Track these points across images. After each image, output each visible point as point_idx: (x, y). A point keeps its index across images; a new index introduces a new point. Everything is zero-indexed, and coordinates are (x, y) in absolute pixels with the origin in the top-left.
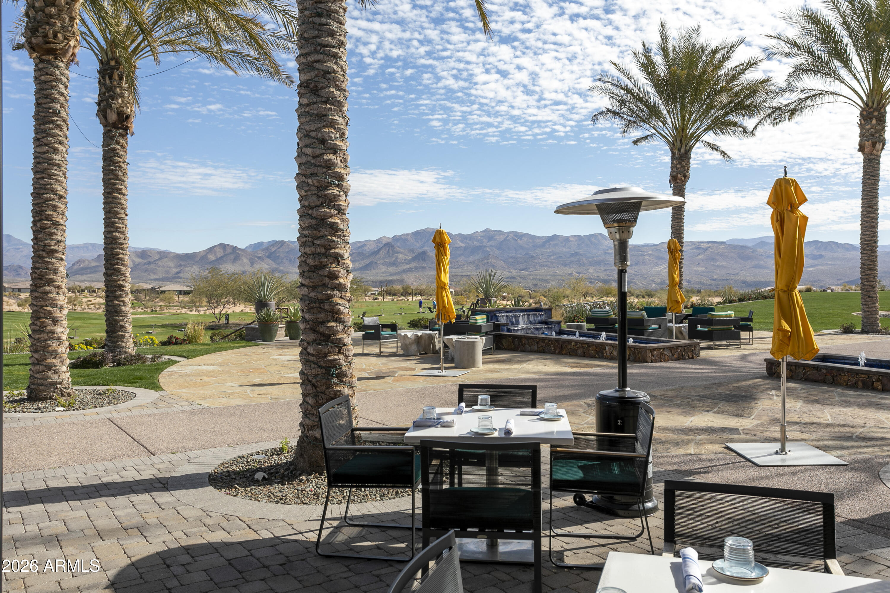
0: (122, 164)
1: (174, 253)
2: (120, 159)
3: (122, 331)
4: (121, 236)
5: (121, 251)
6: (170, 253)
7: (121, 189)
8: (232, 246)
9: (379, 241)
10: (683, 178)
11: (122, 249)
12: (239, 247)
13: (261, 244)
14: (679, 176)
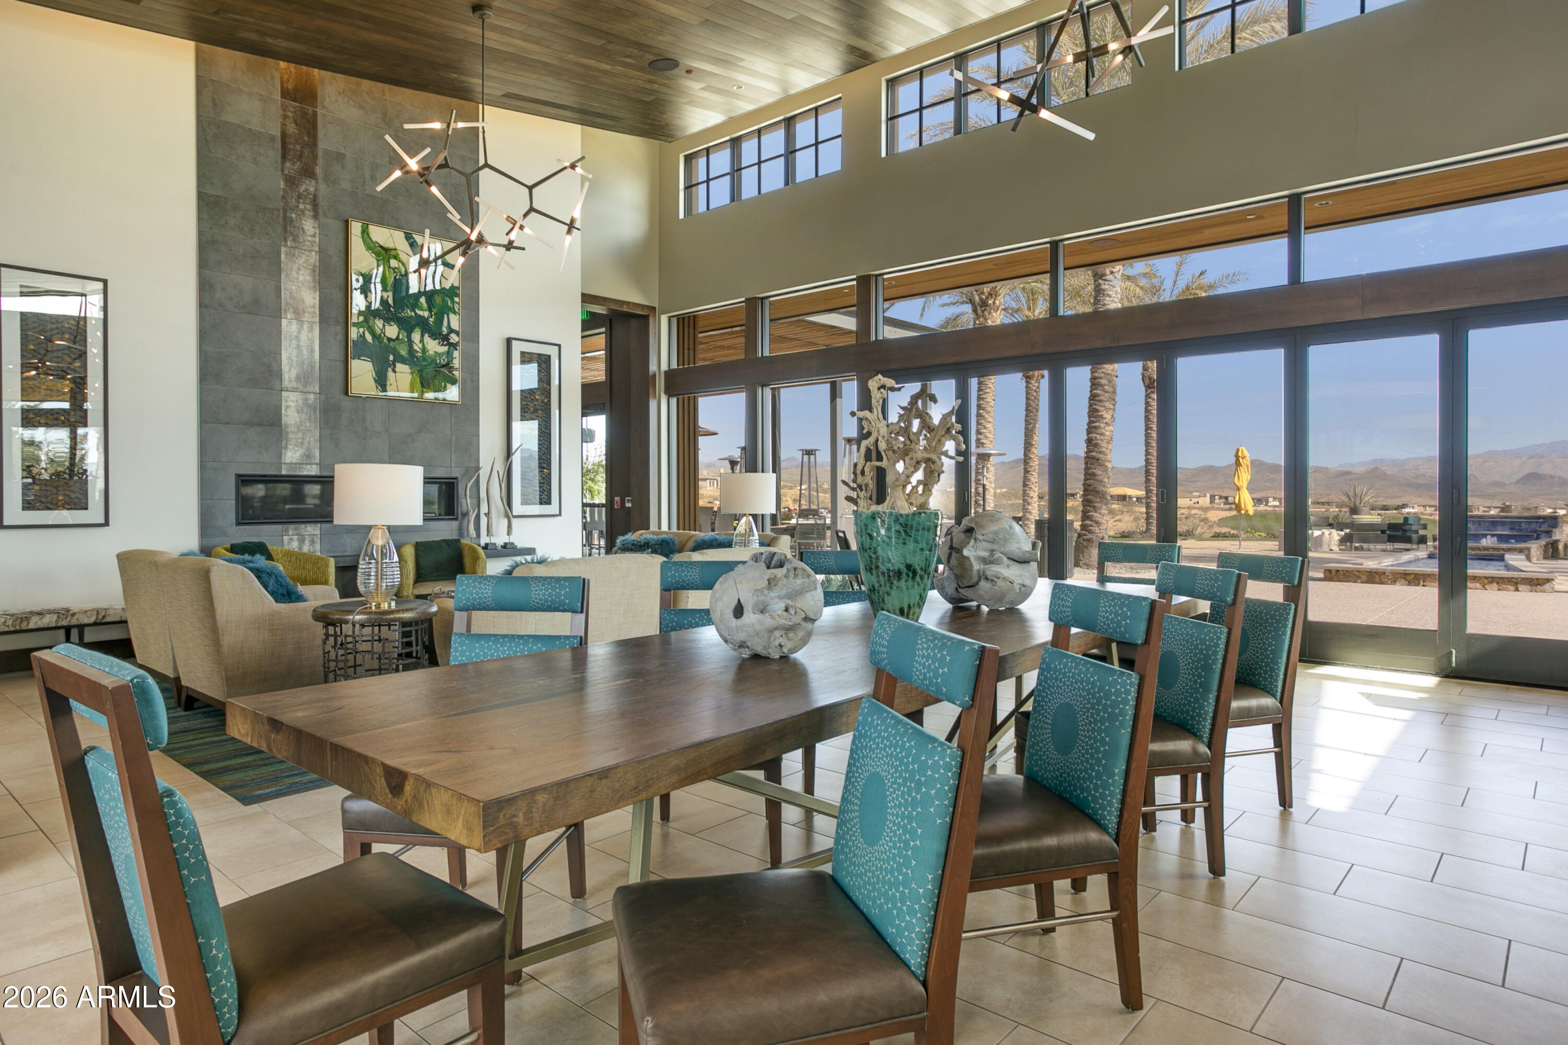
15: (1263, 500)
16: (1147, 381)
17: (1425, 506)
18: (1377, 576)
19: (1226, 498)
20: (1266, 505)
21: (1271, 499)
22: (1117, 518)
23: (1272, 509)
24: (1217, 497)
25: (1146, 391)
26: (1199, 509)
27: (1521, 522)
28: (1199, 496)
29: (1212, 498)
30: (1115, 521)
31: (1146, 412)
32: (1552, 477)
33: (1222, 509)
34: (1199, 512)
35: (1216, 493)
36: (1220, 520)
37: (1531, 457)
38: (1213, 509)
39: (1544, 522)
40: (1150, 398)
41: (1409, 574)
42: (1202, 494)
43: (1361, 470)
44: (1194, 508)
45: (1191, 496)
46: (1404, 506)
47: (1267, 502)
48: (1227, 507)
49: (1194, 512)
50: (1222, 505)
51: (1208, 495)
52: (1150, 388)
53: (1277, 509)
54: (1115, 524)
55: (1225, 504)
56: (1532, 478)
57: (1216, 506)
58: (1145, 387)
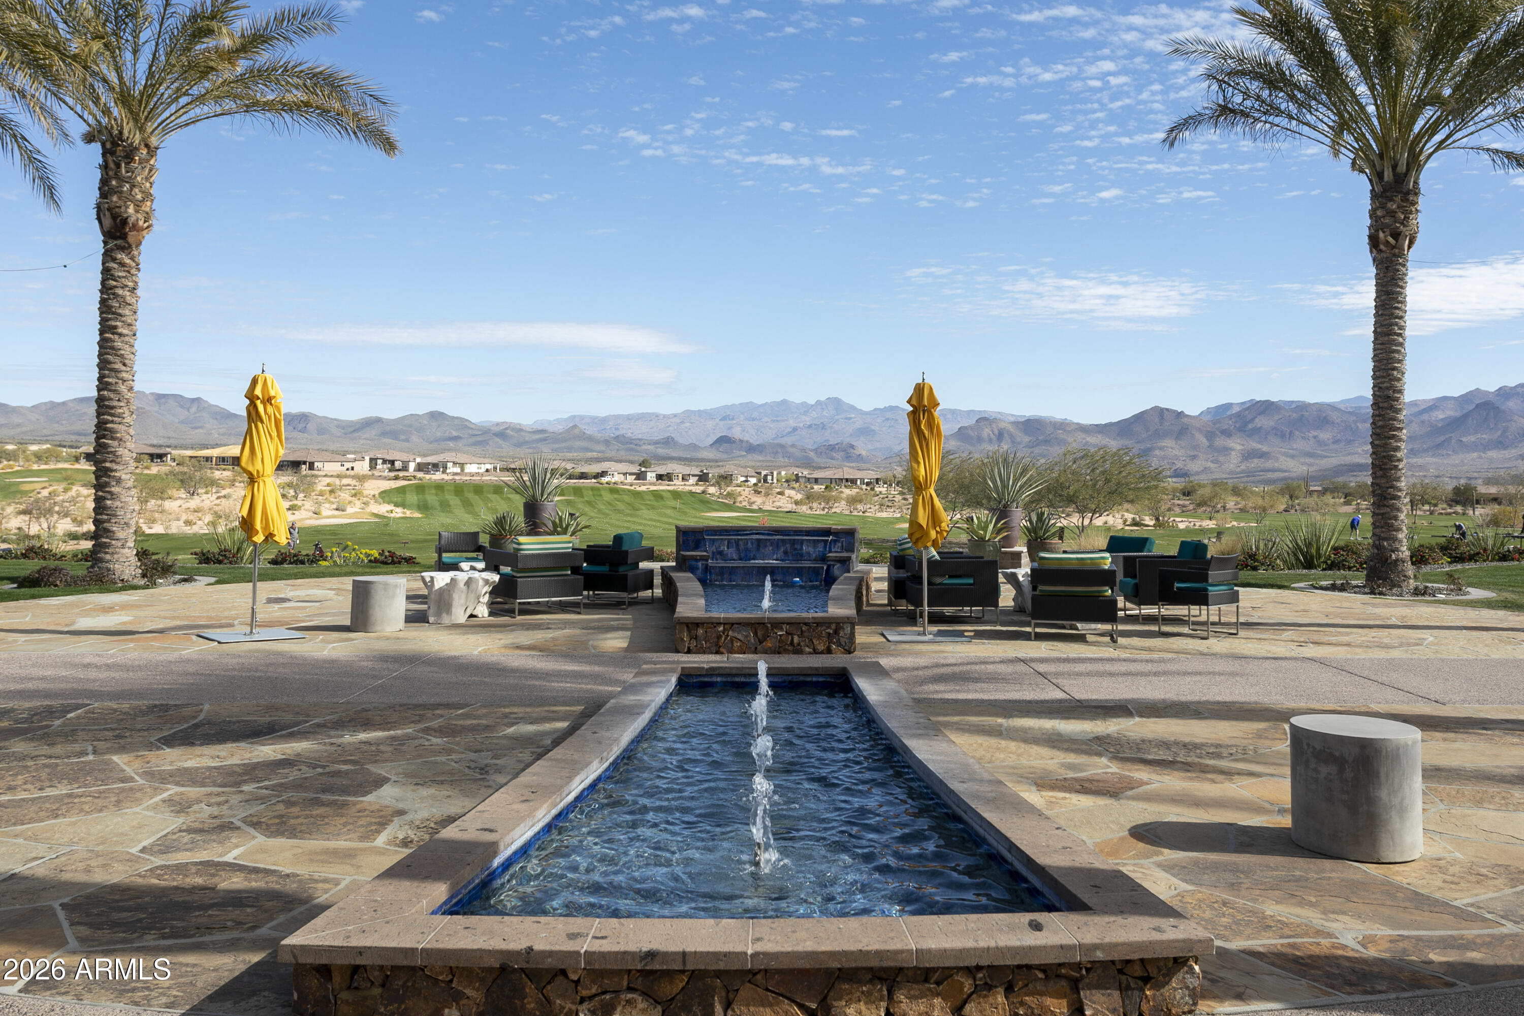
0: (120, 292)
1: (1078, 424)
2: (114, 283)
3: (107, 537)
4: (112, 395)
5: (109, 418)
6: (1070, 424)
7: (116, 327)
8: (1175, 411)
9: (1465, 398)
10: (1390, 239)
11: (112, 415)
12: (1187, 413)
13: (1229, 406)
14: (1381, 235)
15: (441, 465)
16: (107, 222)
17: (625, 474)
18: (530, 988)
19: (392, 462)
20: (444, 472)
21: (450, 465)
22: (223, 493)
23: (450, 477)
24: (379, 462)
25: (105, 243)
26: (353, 477)
27: (802, 542)
28: (355, 460)
29: (373, 462)
30: (218, 498)
31: (101, 292)
32: (741, 441)
33: (385, 478)
34: (353, 482)
35: (379, 456)
36: (381, 493)
37: (723, 419)
38: (373, 477)
39: (834, 542)
40: (114, 260)
41: (669, 974)
42: (359, 457)
43: (560, 428)
44: (346, 477)
45: (342, 458)
46: (603, 474)
47: (445, 468)
48: (392, 474)
49: (345, 481)
50: (386, 473)
51: (367, 459)
52: (115, 238)
53: (457, 477)
54: (218, 502)
55: (390, 471)
56: (724, 441)
57: (377, 473)
58: (104, 233)
